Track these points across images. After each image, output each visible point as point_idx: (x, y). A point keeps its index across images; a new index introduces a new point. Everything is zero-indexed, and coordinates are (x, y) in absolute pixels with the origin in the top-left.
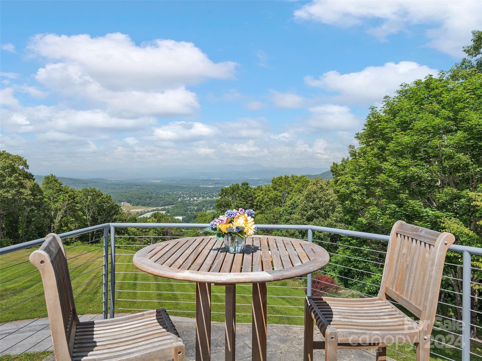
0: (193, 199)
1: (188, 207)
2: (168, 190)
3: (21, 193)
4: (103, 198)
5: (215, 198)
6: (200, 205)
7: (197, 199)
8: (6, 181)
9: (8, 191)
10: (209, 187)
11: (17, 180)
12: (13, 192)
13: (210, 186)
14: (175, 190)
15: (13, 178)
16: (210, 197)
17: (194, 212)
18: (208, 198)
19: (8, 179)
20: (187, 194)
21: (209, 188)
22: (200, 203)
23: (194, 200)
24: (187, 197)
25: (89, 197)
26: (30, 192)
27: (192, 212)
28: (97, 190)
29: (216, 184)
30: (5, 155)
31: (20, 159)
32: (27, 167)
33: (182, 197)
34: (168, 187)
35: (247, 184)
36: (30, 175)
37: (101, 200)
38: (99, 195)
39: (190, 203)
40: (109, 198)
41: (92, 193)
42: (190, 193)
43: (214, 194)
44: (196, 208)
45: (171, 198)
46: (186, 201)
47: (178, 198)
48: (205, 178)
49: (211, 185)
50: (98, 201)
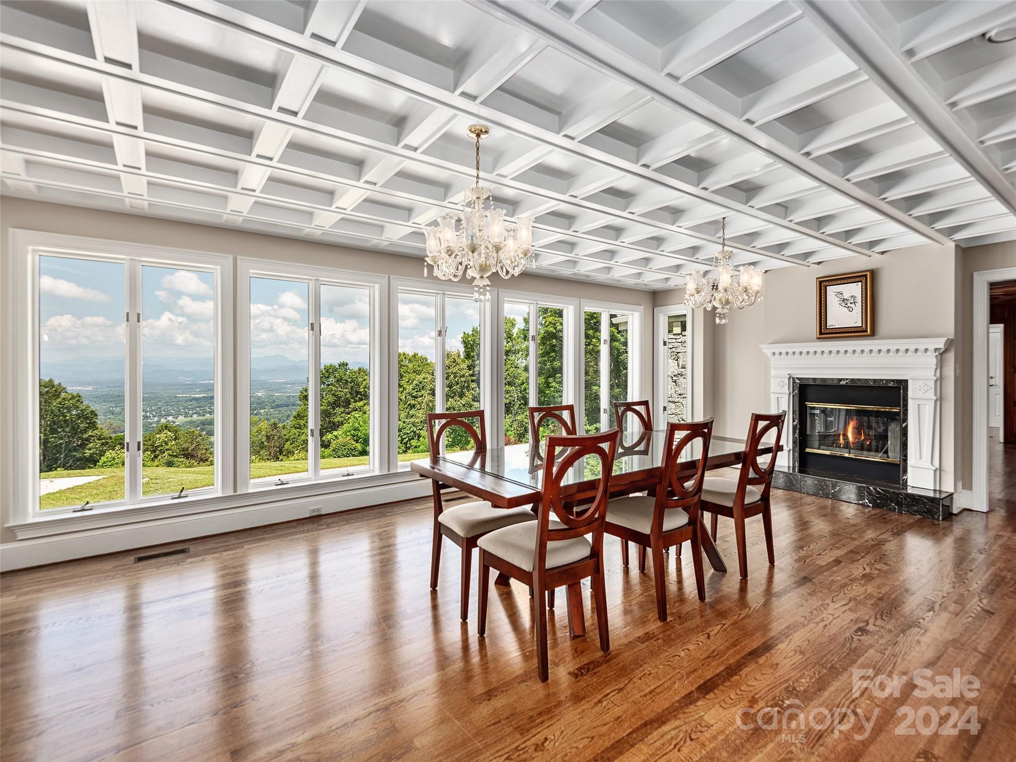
0: (166, 419)
2: (113, 405)
7: (174, 420)
10: (196, 396)
13: (198, 396)
16: (199, 414)
18: (195, 416)
20: (152, 411)
28: (56, 383)
34: (111, 399)
35: (347, 364)
37: (60, 403)
40: (78, 398)
42: (160, 408)
46: (151, 423)
48: (188, 380)
49: (200, 393)
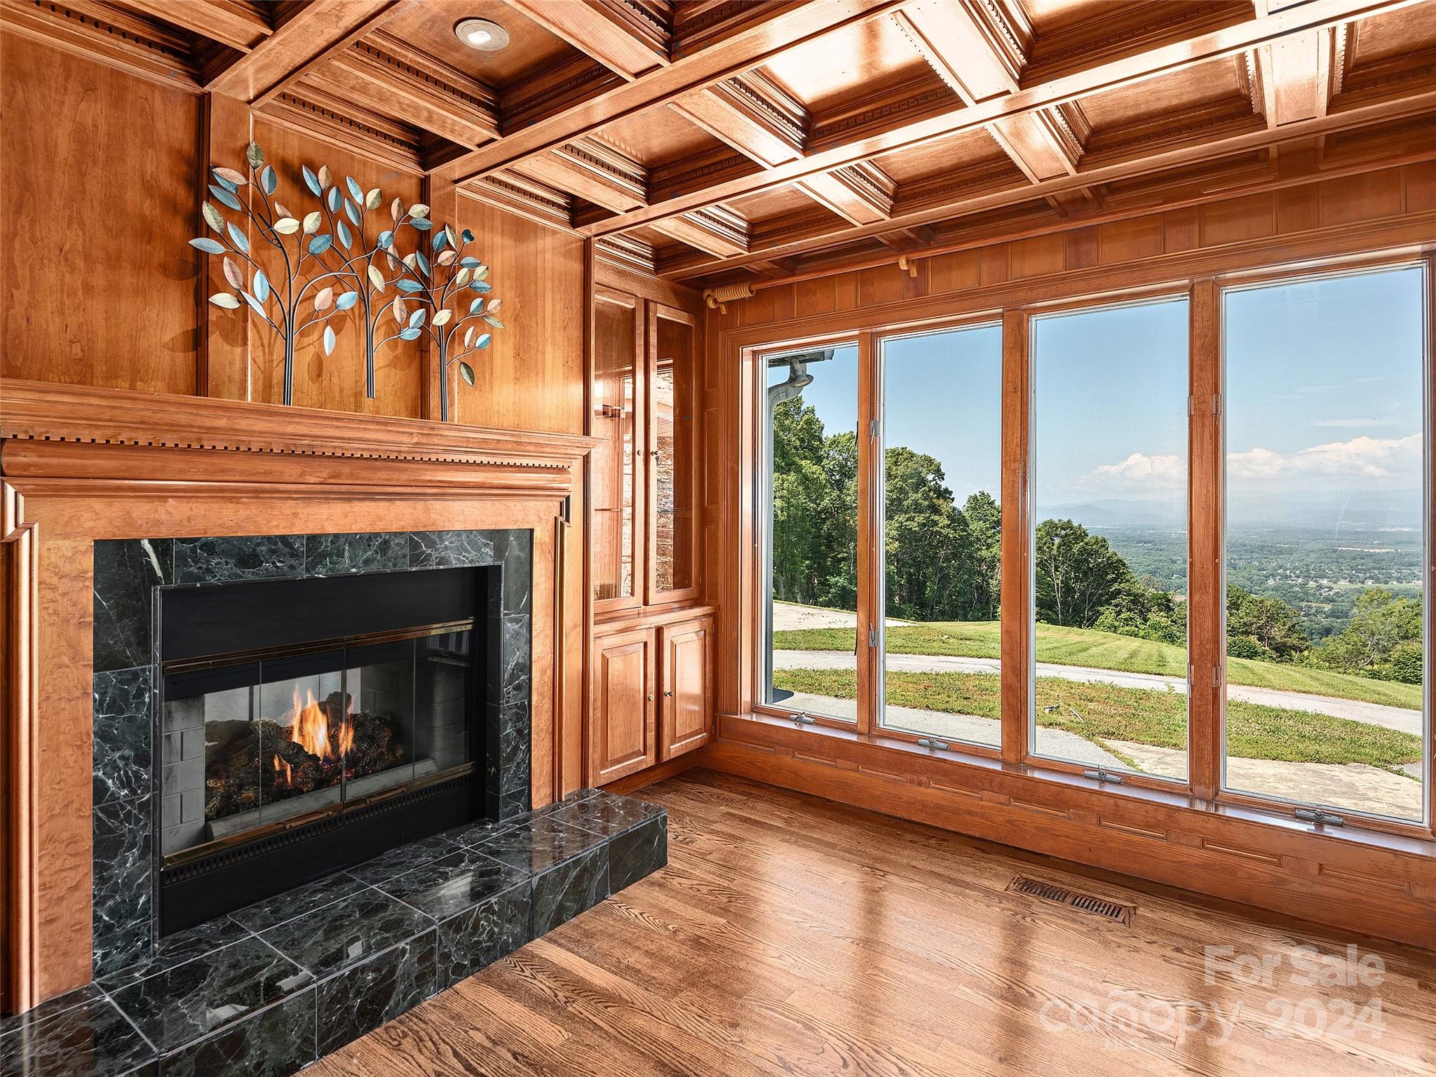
1: (1301, 604)
3: (935, 523)
4: (1087, 544)
5: (1395, 583)
6: (1343, 601)
8: (909, 501)
9: (911, 519)
11: (925, 499)
12: (920, 519)
14: (1255, 555)
15: (920, 495)
17: (1320, 618)
19: (914, 496)
21: (1371, 555)
22: (1342, 596)
23: (1320, 587)
24: (1298, 577)
25: (1057, 541)
26: (947, 522)
27: (1314, 618)
29: (1398, 543)
30: (905, 455)
31: (930, 461)
32: (941, 476)
33: (1279, 574)
36: (946, 491)
38: (1079, 535)
39: (1306, 593)
41: (1063, 532)
43: (1390, 574)
44: (1327, 607)
45: (1243, 577)
47: (1267, 577)
50: (1076, 549)
